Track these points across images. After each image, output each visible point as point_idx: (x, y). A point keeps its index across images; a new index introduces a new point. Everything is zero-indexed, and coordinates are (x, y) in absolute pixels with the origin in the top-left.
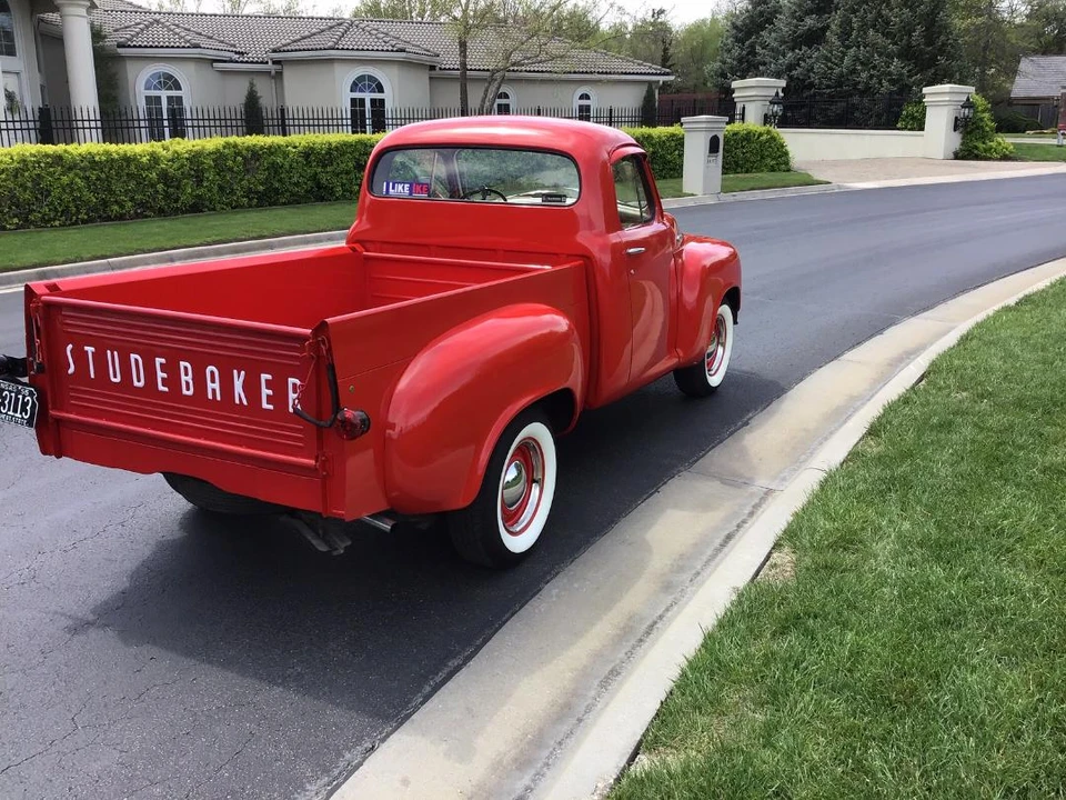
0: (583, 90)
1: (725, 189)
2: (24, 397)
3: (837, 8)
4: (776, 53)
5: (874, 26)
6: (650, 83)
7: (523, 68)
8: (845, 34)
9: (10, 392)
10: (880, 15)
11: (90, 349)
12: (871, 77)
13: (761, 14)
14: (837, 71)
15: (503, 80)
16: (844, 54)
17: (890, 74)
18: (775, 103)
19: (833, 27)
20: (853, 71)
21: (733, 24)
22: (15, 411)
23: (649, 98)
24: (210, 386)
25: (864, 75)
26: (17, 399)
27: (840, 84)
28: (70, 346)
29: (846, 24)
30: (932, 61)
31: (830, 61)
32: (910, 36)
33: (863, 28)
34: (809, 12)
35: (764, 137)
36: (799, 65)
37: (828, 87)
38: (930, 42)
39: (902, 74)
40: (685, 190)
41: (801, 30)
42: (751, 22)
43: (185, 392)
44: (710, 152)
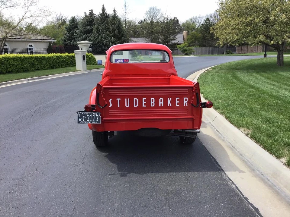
0: (30, 44)
1: (88, 69)
2: (95, 115)
3: (94, 24)
4: (80, 35)
5: (105, 29)
6: (50, 42)
7: (14, 38)
8: (98, 31)
9: (90, 115)
10: (106, 26)
11: (118, 99)
12: (107, 42)
13: (73, 25)
14: (97, 40)
15: (6, 41)
16: (99, 36)
17: (111, 41)
18: (90, 48)
19: (94, 29)
20: (102, 40)
21: (66, 27)
22: (92, 120)
23: (50, 46)
24: (160, 103)
25: (105, 41)
26: (93, 117)
27: (98, 43)
28: (111, 99)
29: (98, 28)
30: (121, 38)
31: (95, 38)
32: (115, 32)
33: (103, 30)
34: (87, 25)
35: (90, 56)
36: (87, 38)
37: (95, 44)
38: (119, 33)
39: (114, 41)
40: (77, 69)
41: (86, 29)
42: (71, 27)
43: (152, 106)
44: (83, 59)
